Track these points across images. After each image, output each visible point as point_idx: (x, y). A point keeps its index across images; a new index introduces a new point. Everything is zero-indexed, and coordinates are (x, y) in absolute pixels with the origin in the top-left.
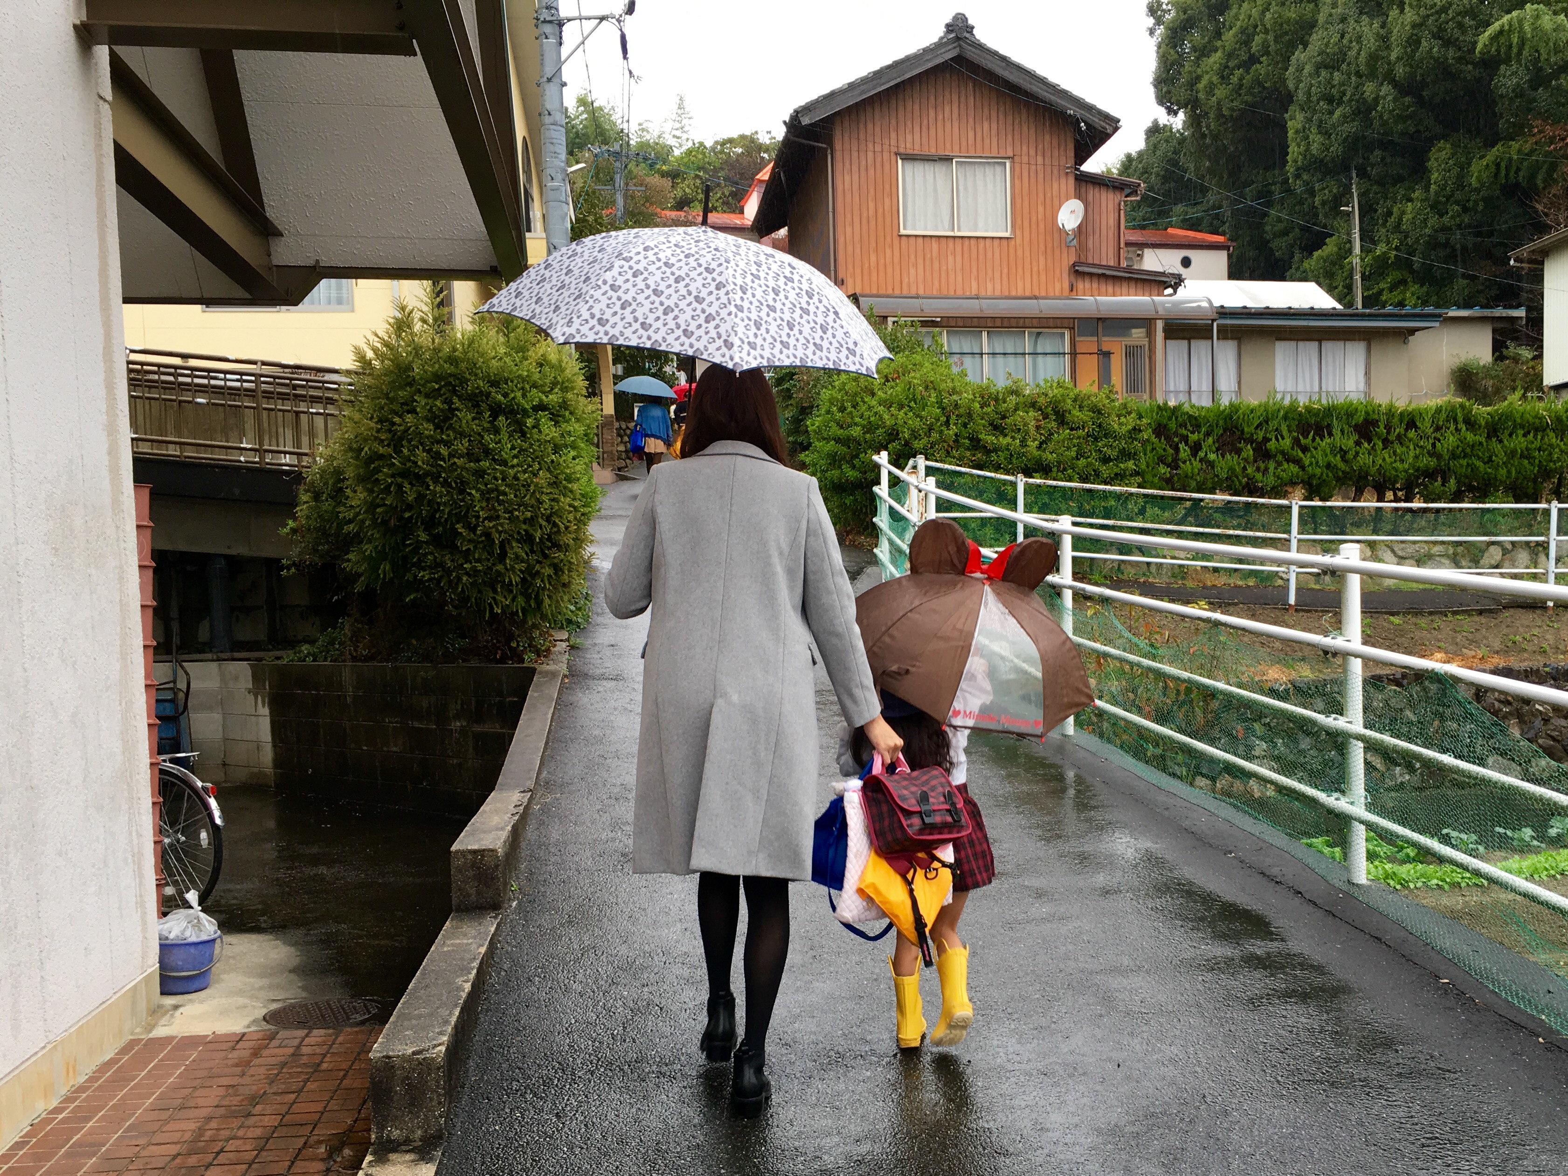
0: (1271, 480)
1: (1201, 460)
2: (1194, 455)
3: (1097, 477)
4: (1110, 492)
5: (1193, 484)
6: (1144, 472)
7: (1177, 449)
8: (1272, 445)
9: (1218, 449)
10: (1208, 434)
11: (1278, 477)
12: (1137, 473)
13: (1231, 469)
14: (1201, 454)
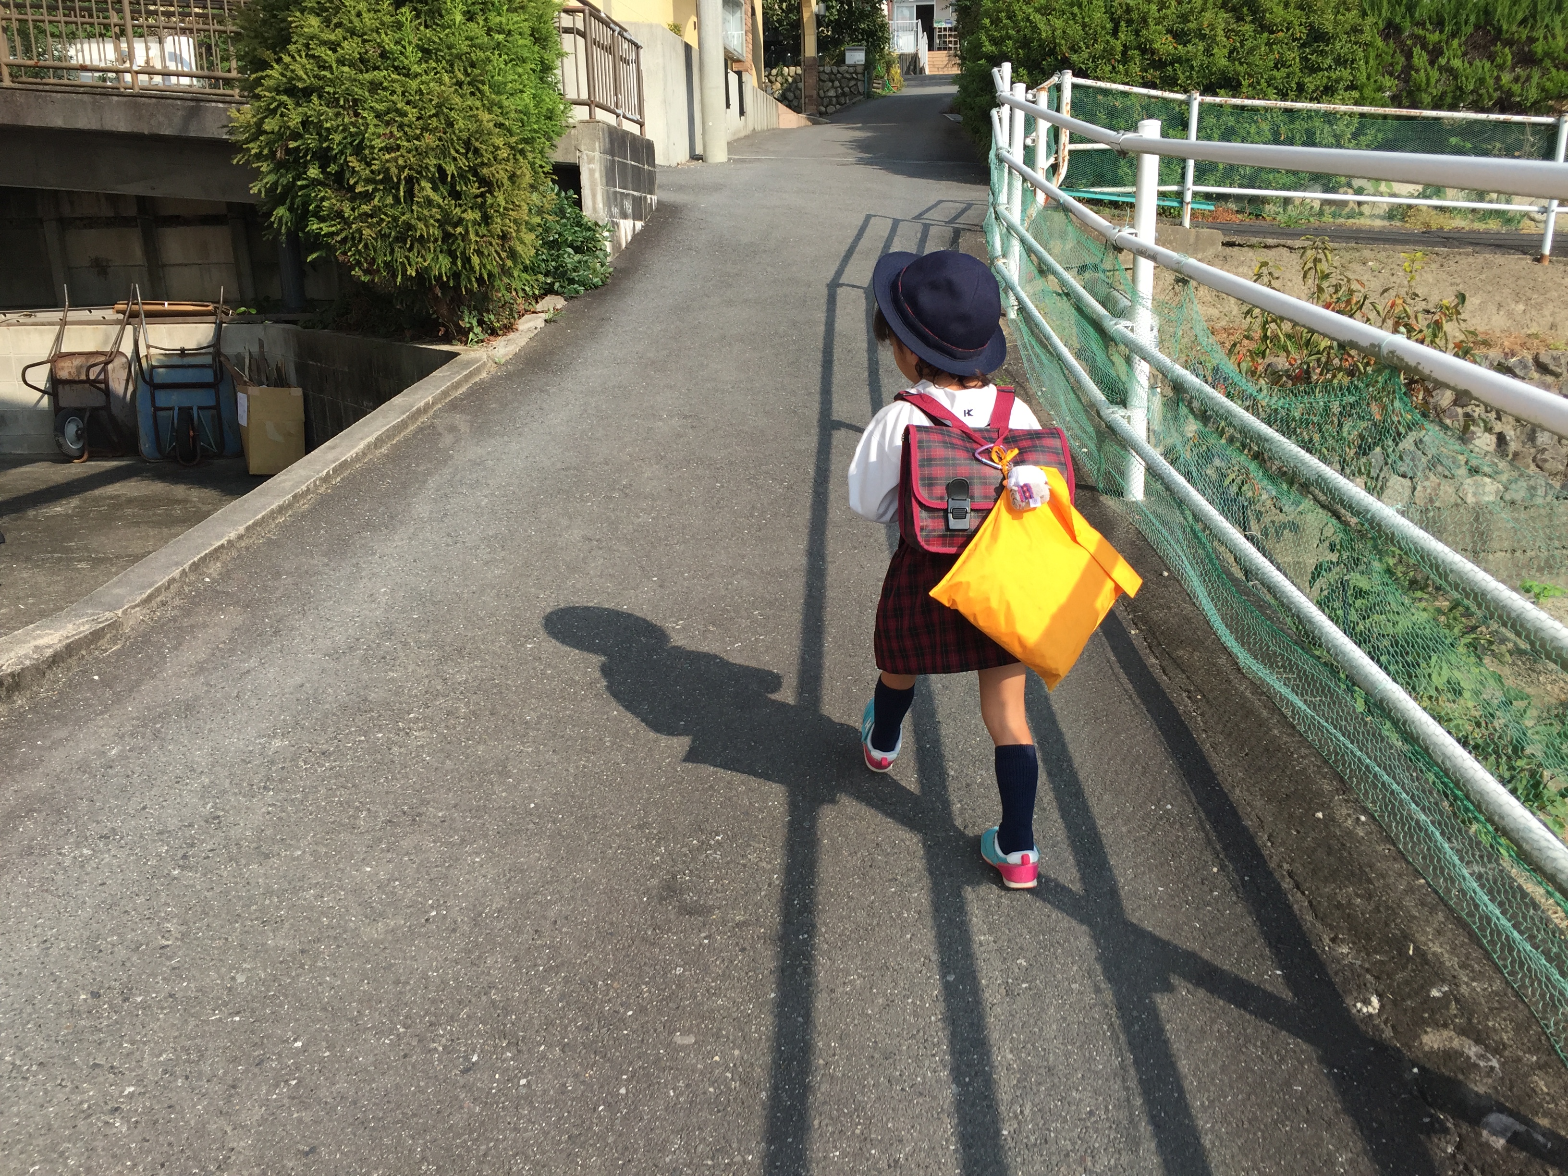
0: (1533, 94)
1: (1440, 69)
2: (1432, 63)
3: (1301, 92)
4: (1317, 112)
5: (1426, 98)
6: (1363, 86)
7: (1409, 56)
8: (1539, 48)
9: (1464, 54)
10: (1454, 35)
11: (1543, 90)
12: (1351, 87)
13: (1482, 81)
14: (1443, 61)
